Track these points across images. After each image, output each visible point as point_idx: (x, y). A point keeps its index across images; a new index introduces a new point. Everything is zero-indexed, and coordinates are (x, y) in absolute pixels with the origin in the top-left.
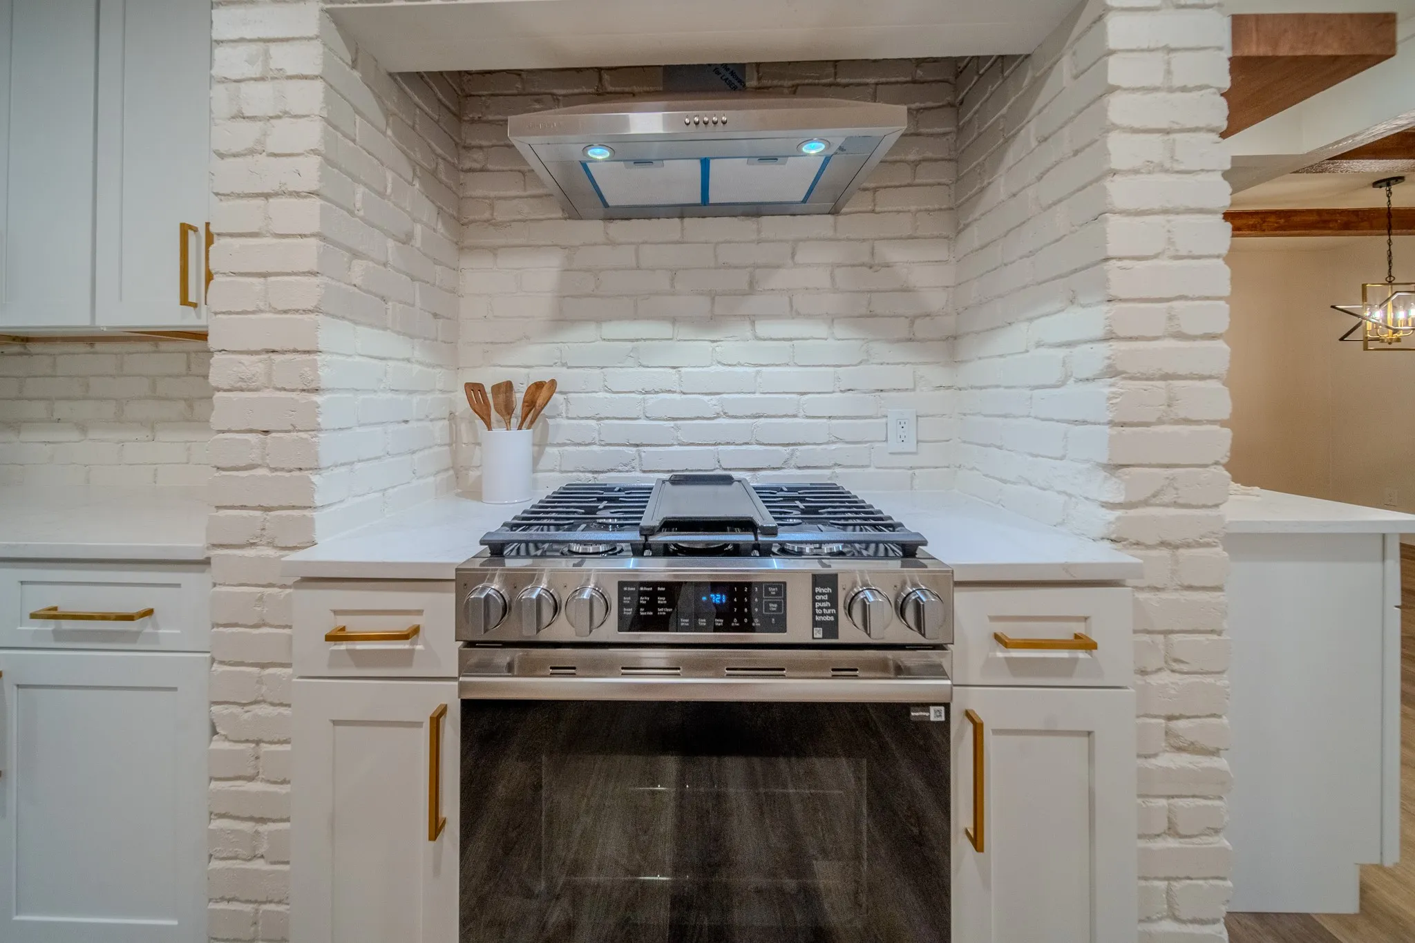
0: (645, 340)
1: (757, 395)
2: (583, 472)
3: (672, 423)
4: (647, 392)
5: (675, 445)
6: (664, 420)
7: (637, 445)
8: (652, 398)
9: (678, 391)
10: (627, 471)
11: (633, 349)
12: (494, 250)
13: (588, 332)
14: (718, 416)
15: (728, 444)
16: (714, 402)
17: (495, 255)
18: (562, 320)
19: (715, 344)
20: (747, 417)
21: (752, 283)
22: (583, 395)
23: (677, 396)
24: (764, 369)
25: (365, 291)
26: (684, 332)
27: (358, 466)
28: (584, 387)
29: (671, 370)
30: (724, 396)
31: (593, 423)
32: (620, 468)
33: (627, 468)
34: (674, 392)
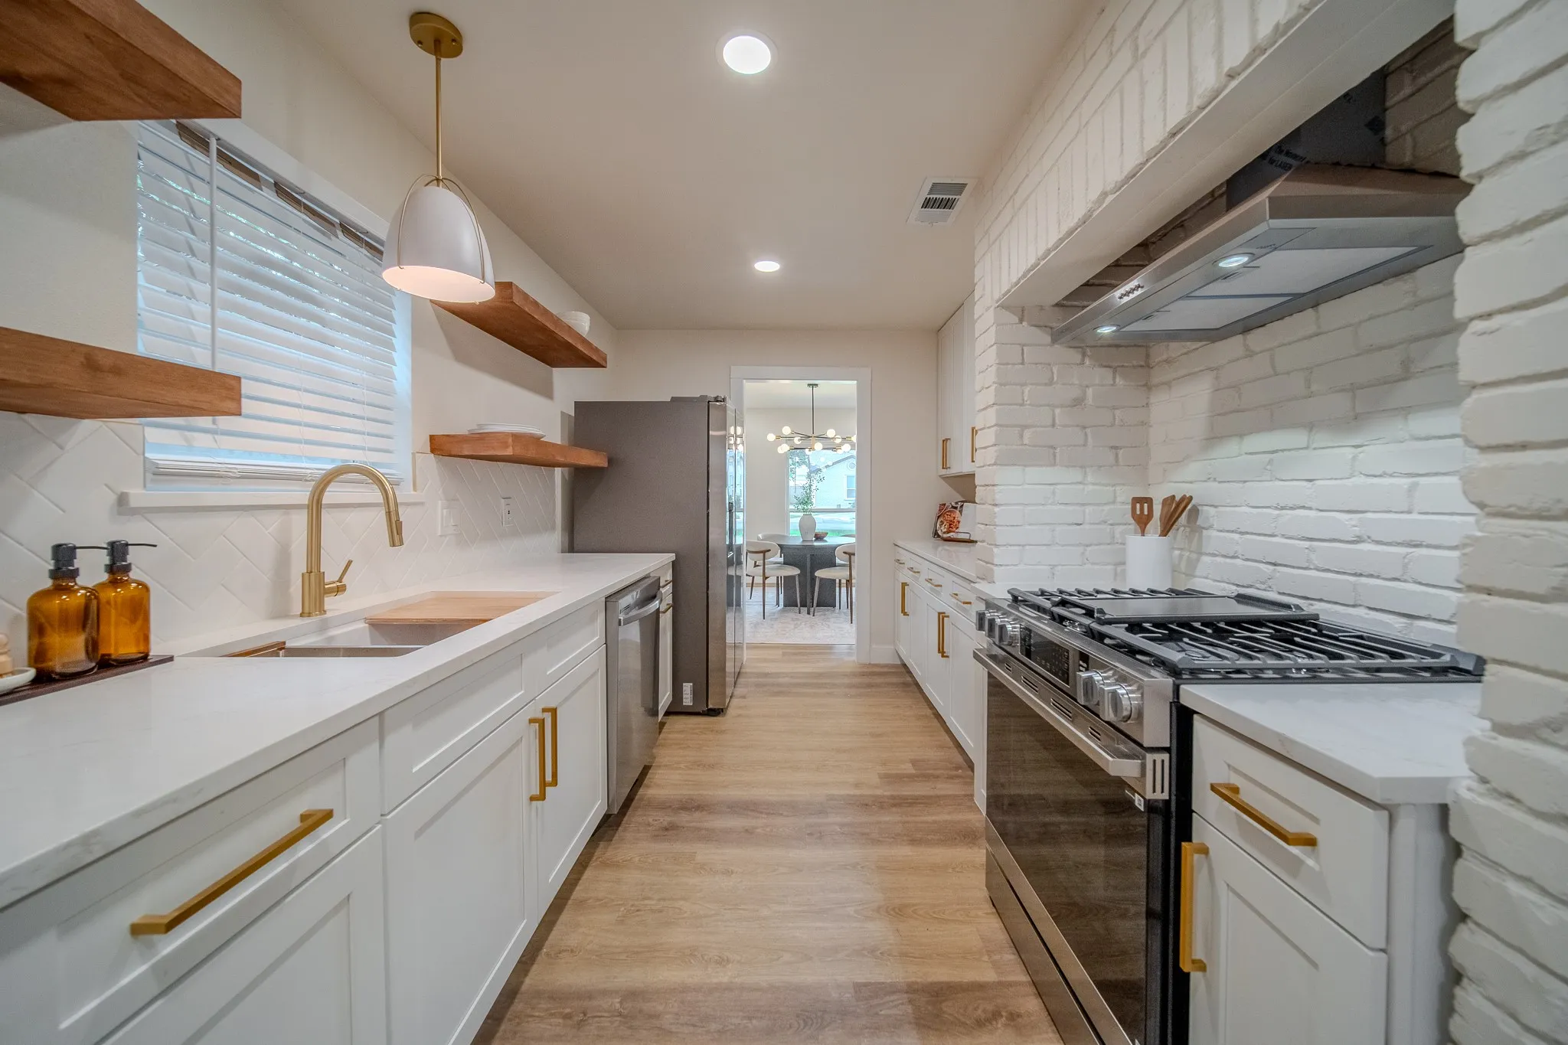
0: (1283, 451)
1: (1415, 516)
2: (1228, 583)
3: (1307, 544)
4: (1283, 508)
5: (1311, 569)
6: (1299, 539)
7: (1275, 564)
8: (1287, 514)
9: (1314, 507)
10: (1265, 590)
11: (1270, 462)
12: (1168, 384)
13: (1232, 447)
14: (1359, 540)
15: (1371, 576)
16: (1353, 523)
17: (1170, 387)
18: (1214, 438)
19: (1360, 449)
20: (1399, 544)
21: (1406, 364)
22: (1228, 509)
23: (1312, 513)
24: (1422, 480)
25: (1034, 446)
26: (1321, 438)
27: (1027, 547)
28: (1228, 501)
29: (1305, 484)
30: (1370, 515)
31: (1236, 536)
32: (1258, 585)
33: (1263, 587)
34: (1310, 508)
